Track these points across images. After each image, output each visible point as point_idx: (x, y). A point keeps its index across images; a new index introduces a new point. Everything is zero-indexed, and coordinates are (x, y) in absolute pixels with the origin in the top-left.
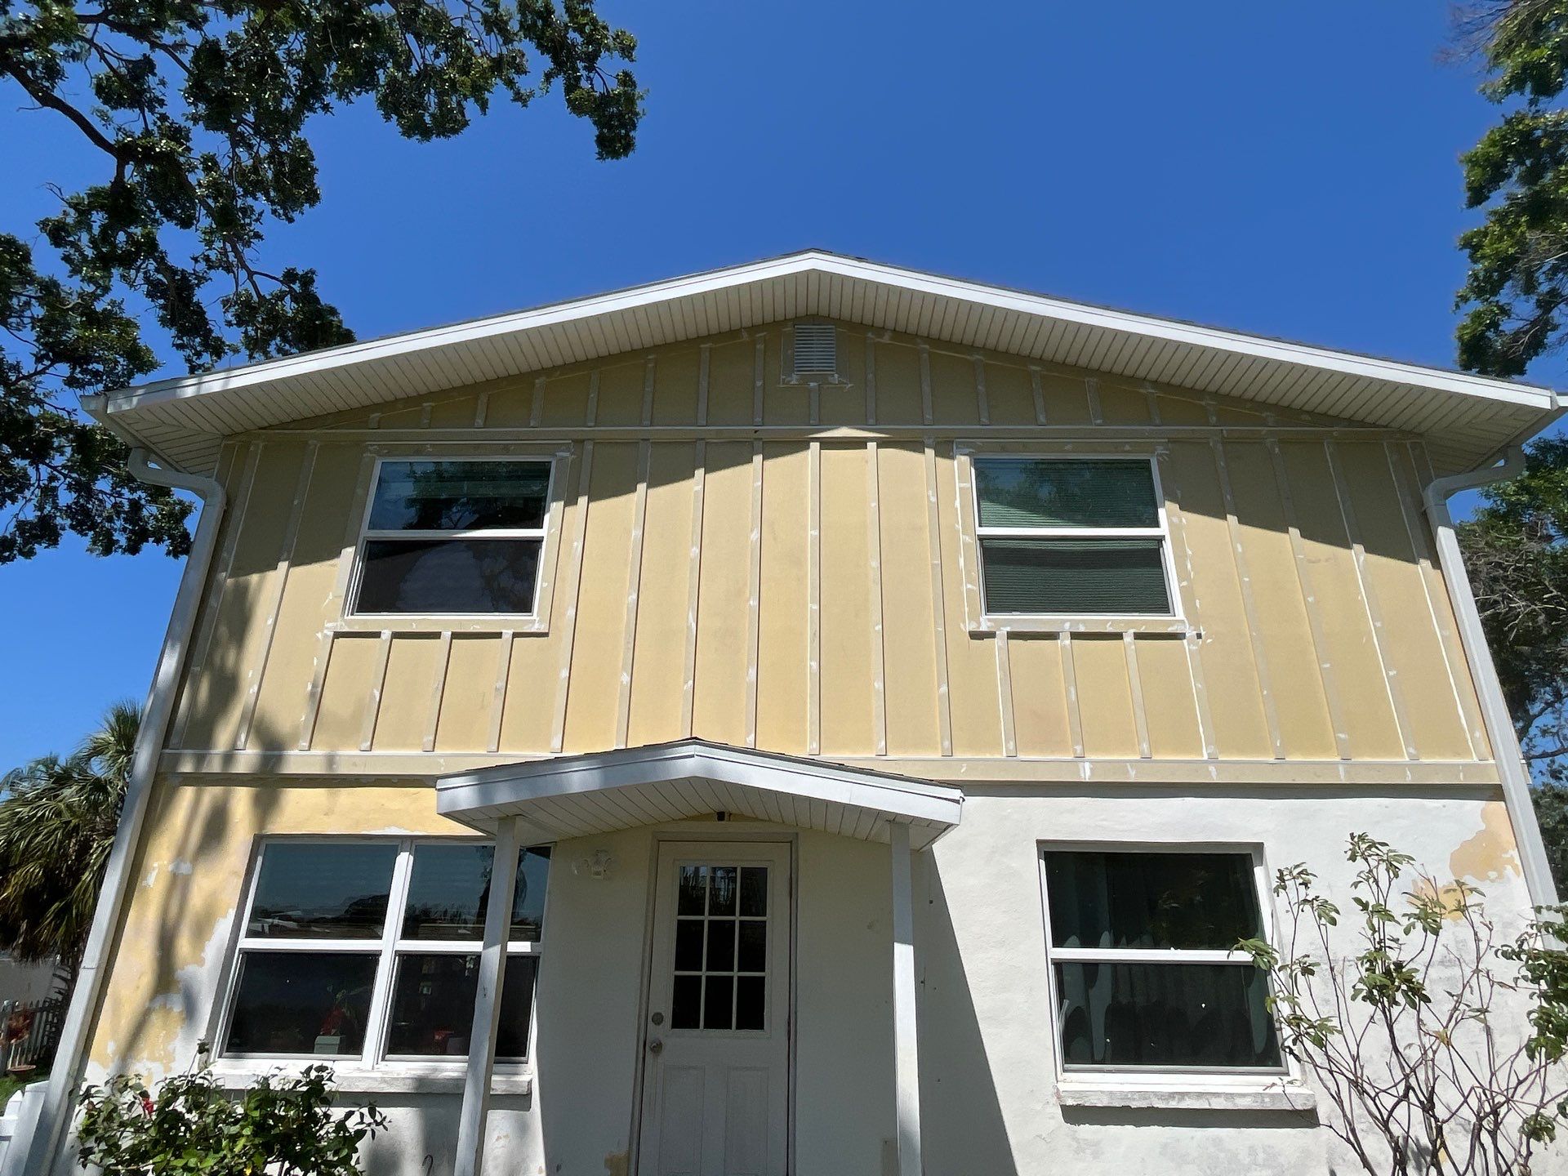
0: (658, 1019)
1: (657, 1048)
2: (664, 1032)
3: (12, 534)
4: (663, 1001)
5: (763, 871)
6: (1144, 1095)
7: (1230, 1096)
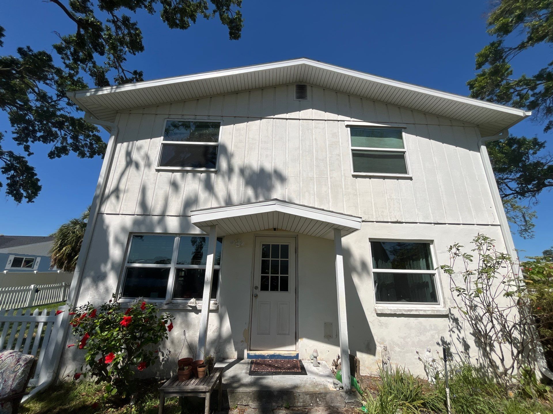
0: (256, 288)
1: (256, 296)
2: (258, 292)
3: (54, 151)
4: (258, 283)
5: (287, 246)
6: (400, 310)
7: (425, 311)
